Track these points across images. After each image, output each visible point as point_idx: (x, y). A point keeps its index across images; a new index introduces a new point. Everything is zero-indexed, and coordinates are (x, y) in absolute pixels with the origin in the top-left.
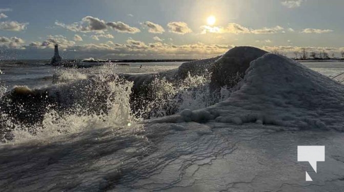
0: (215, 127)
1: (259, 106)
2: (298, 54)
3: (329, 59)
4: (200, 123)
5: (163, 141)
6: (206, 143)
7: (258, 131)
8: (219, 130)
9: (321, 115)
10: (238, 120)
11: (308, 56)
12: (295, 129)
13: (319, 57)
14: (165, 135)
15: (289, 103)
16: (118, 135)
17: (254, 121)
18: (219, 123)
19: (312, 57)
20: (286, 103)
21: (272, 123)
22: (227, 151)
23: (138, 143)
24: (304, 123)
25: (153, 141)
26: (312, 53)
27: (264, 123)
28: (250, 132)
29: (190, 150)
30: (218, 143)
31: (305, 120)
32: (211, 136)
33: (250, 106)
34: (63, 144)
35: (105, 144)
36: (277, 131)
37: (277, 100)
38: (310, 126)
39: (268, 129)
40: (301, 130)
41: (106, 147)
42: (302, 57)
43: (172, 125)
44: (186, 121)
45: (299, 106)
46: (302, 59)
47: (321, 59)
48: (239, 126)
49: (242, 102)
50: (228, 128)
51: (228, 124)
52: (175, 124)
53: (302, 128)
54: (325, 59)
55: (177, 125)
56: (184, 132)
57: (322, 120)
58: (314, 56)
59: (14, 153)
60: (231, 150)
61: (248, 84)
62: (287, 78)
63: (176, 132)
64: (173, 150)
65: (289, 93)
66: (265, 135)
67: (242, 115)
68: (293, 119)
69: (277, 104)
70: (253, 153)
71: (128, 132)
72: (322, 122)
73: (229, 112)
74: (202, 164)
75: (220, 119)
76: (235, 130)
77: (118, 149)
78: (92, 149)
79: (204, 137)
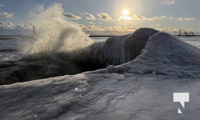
0: (127, 76)
1: (154, 63)
2: (176, 33)
3: (195, 35)
4: (118, 73)
5: (97, 84)
6: (122, 86)
7: (153, 78)
8: (130, 78)
9: (191, 69)
10: (141, 72)
11: (182, 34)
12: (175, 77)
13: (189, 34)
14: (98, 81)
15: (172, 62)
16: (69, 81)
17: (151, 72)
18: (130, 74)
19: (185, 35)
20: (170, 62)
21: (162, 74)
22: (134, 91)
23: (81, 86)
24: (181, 74)
25: (91, 84)
26: (185, 32)
27: (157, 74)
28: (148, 79)
29: (112, 90)
30: (130, 86)
31: (181, 72)
32: (125, 81)
33: (148, 64)
34: (36, 86)
35: (61, 86)
36: (165, 79)
37: (164, 60)
38: (184, 76)
39: (159, 77)
40: (179, 78)
41: (62, 88)
42: (179, 34)
43: (102, 75)
44: (111, 72)
45: (178, 64)
46: (179, 36)
47: (190, 36)
48: (142, 76)
49: (144, 61)
50: (135, 77)
51: (135, 74)
52: (104, 74)
53: (179, 77)
54: (192, 36)
55: (105, 75)
56: (109, 79)
57: (191, 72)
58: (186, 34)
59: (7, 91)
60: (137, 90)
61: (147, 51)
62: (170, 47)
63: (104, 79)
64: (103, 90)
65: (172, 55)
66: (157, 81)
67: (143, 69)
68: (174, 71)
69: (165, 63)
70: (150, 92)
71: (76, 79)
72: (191, 73)
73: (136, 67)
74: (120, 98)
75: (131, 71)
76: (140, 78)
77: (69, 89)
78: (54, 89)
79: (121, 82)
